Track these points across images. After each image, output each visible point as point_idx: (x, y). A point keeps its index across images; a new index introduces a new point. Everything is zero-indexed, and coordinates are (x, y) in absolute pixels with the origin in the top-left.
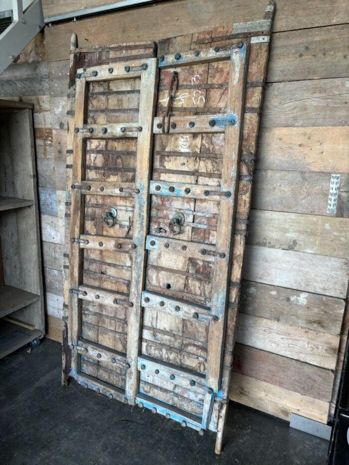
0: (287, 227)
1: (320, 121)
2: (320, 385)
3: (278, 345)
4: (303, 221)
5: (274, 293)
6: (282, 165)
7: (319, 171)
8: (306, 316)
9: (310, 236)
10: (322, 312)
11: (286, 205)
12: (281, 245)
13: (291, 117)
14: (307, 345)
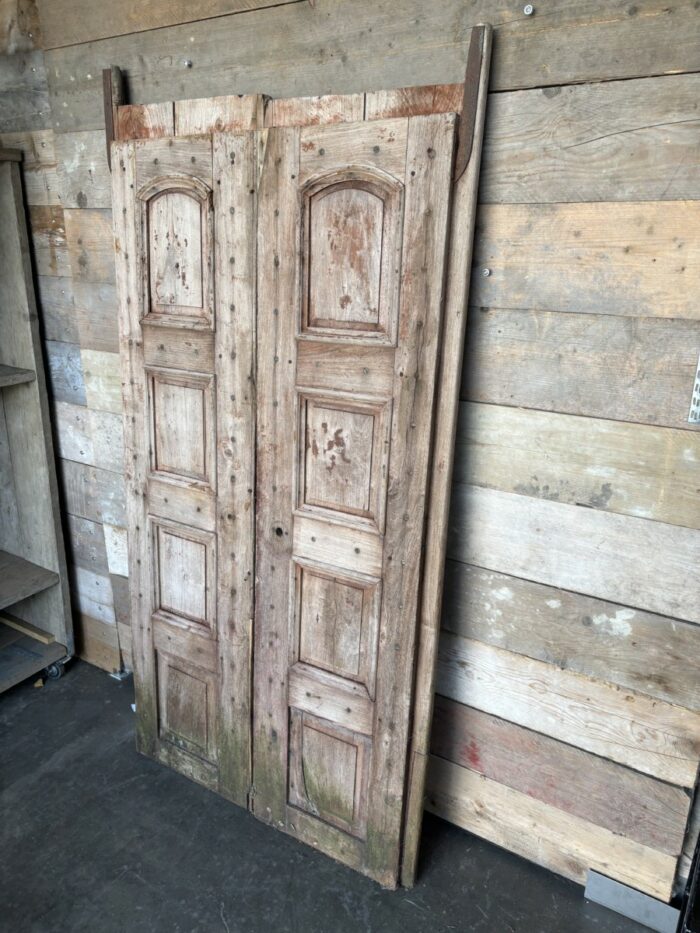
0: (588, 453)
1: (679, 186)
2: (657, 819)
3: (563, 720)
4: (626, 440)
5: (554, 604)
6: (580, 299)
7: (672, 316)
8: (628, 664)
9: (643, 478)
10: (669, 658)
11: (588, 399)
12: (573, 494)
13: (606, 177)
14: (628, 728)
